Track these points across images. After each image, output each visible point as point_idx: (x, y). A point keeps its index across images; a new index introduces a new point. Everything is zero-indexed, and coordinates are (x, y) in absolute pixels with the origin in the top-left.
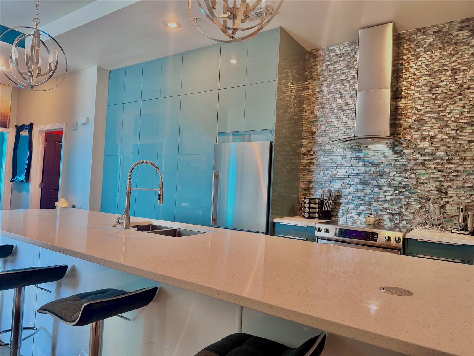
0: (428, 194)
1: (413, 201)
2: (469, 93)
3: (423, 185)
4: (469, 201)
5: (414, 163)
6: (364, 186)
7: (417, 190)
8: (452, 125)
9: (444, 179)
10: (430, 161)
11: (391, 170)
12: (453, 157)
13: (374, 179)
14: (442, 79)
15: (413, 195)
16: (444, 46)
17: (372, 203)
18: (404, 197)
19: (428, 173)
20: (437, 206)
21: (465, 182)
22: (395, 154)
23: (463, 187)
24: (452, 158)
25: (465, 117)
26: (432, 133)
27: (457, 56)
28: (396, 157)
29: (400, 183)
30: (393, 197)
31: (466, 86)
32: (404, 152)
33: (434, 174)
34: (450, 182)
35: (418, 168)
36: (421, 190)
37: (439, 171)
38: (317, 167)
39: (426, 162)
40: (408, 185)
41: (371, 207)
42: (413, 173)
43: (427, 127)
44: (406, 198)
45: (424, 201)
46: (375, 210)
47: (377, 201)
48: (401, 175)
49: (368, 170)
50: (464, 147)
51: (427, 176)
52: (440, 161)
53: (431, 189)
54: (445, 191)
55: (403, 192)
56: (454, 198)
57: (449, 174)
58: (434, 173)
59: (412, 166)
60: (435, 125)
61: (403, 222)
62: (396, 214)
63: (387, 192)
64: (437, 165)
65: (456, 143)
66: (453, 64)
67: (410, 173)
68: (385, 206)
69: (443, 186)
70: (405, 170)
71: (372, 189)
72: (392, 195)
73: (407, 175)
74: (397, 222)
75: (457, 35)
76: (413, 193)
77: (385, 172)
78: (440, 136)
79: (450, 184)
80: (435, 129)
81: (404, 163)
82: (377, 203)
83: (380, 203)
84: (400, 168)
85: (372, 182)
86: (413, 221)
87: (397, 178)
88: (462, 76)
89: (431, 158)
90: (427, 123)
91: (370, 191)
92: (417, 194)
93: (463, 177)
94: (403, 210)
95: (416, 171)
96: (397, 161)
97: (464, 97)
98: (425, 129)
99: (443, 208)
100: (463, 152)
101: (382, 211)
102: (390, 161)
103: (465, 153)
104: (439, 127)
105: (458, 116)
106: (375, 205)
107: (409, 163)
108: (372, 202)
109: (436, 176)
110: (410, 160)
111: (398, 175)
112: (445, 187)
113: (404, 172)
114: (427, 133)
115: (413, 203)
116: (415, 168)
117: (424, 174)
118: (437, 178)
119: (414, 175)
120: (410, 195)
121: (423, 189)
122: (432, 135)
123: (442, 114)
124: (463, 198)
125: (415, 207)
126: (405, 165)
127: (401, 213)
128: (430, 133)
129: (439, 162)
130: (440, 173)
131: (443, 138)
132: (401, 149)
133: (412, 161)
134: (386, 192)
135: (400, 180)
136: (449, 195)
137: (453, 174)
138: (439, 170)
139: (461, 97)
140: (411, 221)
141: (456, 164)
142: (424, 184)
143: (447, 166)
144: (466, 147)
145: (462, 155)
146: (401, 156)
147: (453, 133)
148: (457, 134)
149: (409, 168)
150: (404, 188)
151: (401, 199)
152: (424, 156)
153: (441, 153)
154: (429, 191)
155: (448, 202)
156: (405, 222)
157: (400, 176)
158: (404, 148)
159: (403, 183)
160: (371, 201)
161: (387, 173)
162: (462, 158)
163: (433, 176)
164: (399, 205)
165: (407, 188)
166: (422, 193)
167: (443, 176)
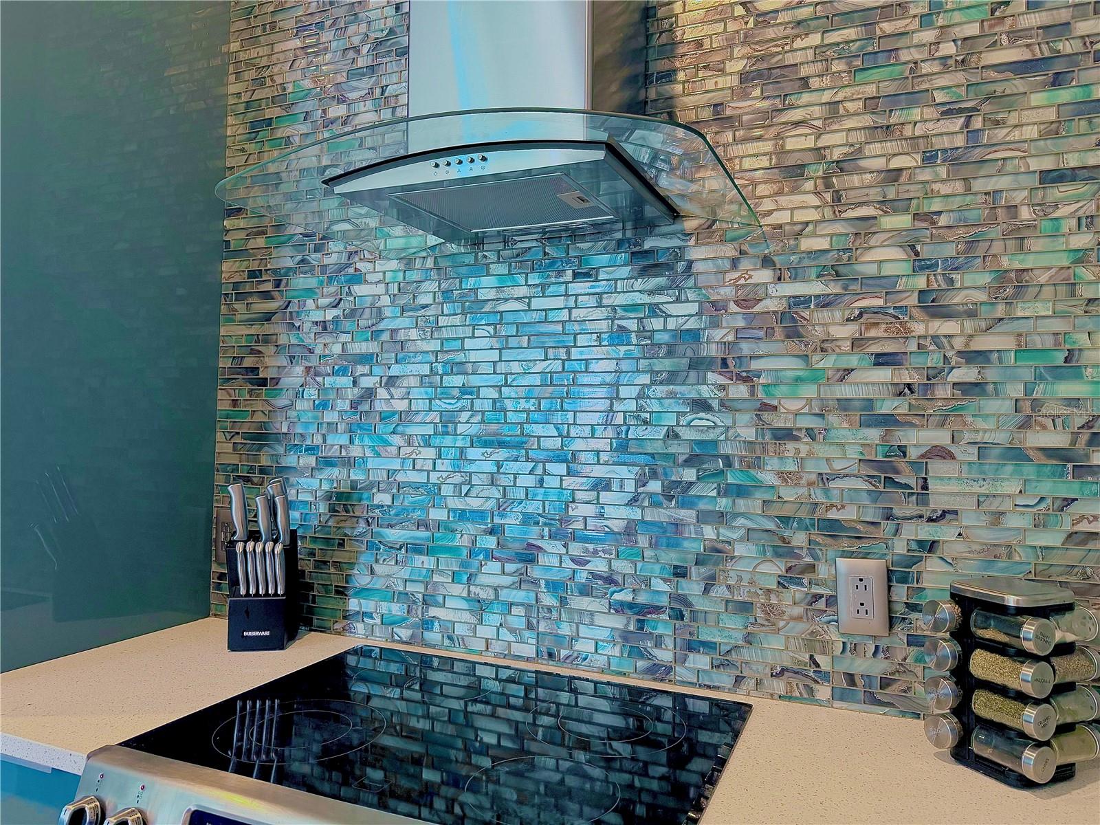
0: (821, 498)
1: (741, 540)
3: (790, 446)
4: (1052, 539)
5: (741, 323)
6: (502, 454)
7: (760, 475)
8: (945, 85)
9: (904, 410)
10: (826, 303)
11: (625, 365)
12: (956, 276)
13: (545, 418)
15: (742, 505)
17: (539, 548)
18: (693, 513)
19: (815, 377)
20: (872, 567)
21: (1025, 425)
22: (645, 272)
23: (1016, 454)
24: (952, 281)
26: (836, 142)
28: (651, 293)
29: (672, 435)
30: (636, 514)
32: (690, 263)
33: (852, 377)
34: (942, 425)
35: (763, 348)
36: (782, 475)
37: (877, 364)
38: (292, 358)
39: (806, 314)
40: (715, 443)
41: (535, 572)
42: (739, 377)
43: (808, 105)
44: (703, 517)
46: (553, 586)
47: (563, 535)
48: (678, 388)
49: (517, 368)
50: (1012, 209)
51: (810, 391)
52: (880, 302)
53: (838, 466)
54: (912, 482)
55: (691, 484)
56: (967, 520)
57: (934, 375)
58: (849, 371)
59: (731, 338)
60: (847, 92)
61: (691, 656)
62: (657, 609)
63: (607, 488)
64: (869, 327)
65: (968, 188)
67: (722, 380)
68: (600, 566)
69: (903, 450)
70: (698, 364)
71: (539, 471)
72: (634, 501)
73: (706, 392)
74: (665, 656)
76: (741, 491)
78: (877, 156)
79: (942, 437)
80: (849, 115)
81: (692, 324)
83: (576, 549)
84: (670, 354)
85: (538, 430)
86: (747, 654)
87: (655, 407)
89: (835, 288)
90: (804, 83)
91: (529, 481)
92: (760, 495)
93: (1017, 390)
94: (692, 588)
95: (755, 365)
96: (654, 310)
98: (797, 124)
99: (904, 579)
100: (1011, 244)
101: (585, 591)
102: (620, 312)
103: (1021, 248)
104: (871, 104)
105: (973, 30)
106: (555, 558)
107: (715, 324)
108: (539, 543)
109: (863, 393)
110: (719, 306)
111: (660, 390)
112: (913, 454)
113: (693, 374)
114: (810, 143)
115: (740, 550)
116: (746, 348)
117: (798, 380)
118: (870, 403)
119: (740, 391)
120: (723, 503)
121: (791, 467)
122: (837, 154)
123: (887, 27)
124: (1015, 521)
125: (753, 572)
126: (696, 335)
127: (680, 610)
128: (826, 140)
129: (876, 311)
130: (884, 374)
131: (896, 163)
132: (675, 242)
133: (733, 308)
134: (602, 485)
135: (671, 420)
136: (938, 503)
137: (958, 375)
138: (878, 355)
140: (734, 656)
141: (972, 314)
142: (797, 439)
143: (919, 328)
144: (1025, 213)
145: (1005, 262)
146: (674, 285)
147: (950, 134)
148: (973, 135)
149: (713, 351)
150: (691, 461)
151: (677, 526)
152: (796, 274)
153: (884, 257)
155: (931, 547)
156: (700, 661)
157: (672, 395)
158: (689, 235)
159: (689, 435)
160: (533, 533)
162: (1002, 276)
163: (845, 391)
164: (672, 558)
165: (710, 465)
166: (788, 493)
167: (899, 390)
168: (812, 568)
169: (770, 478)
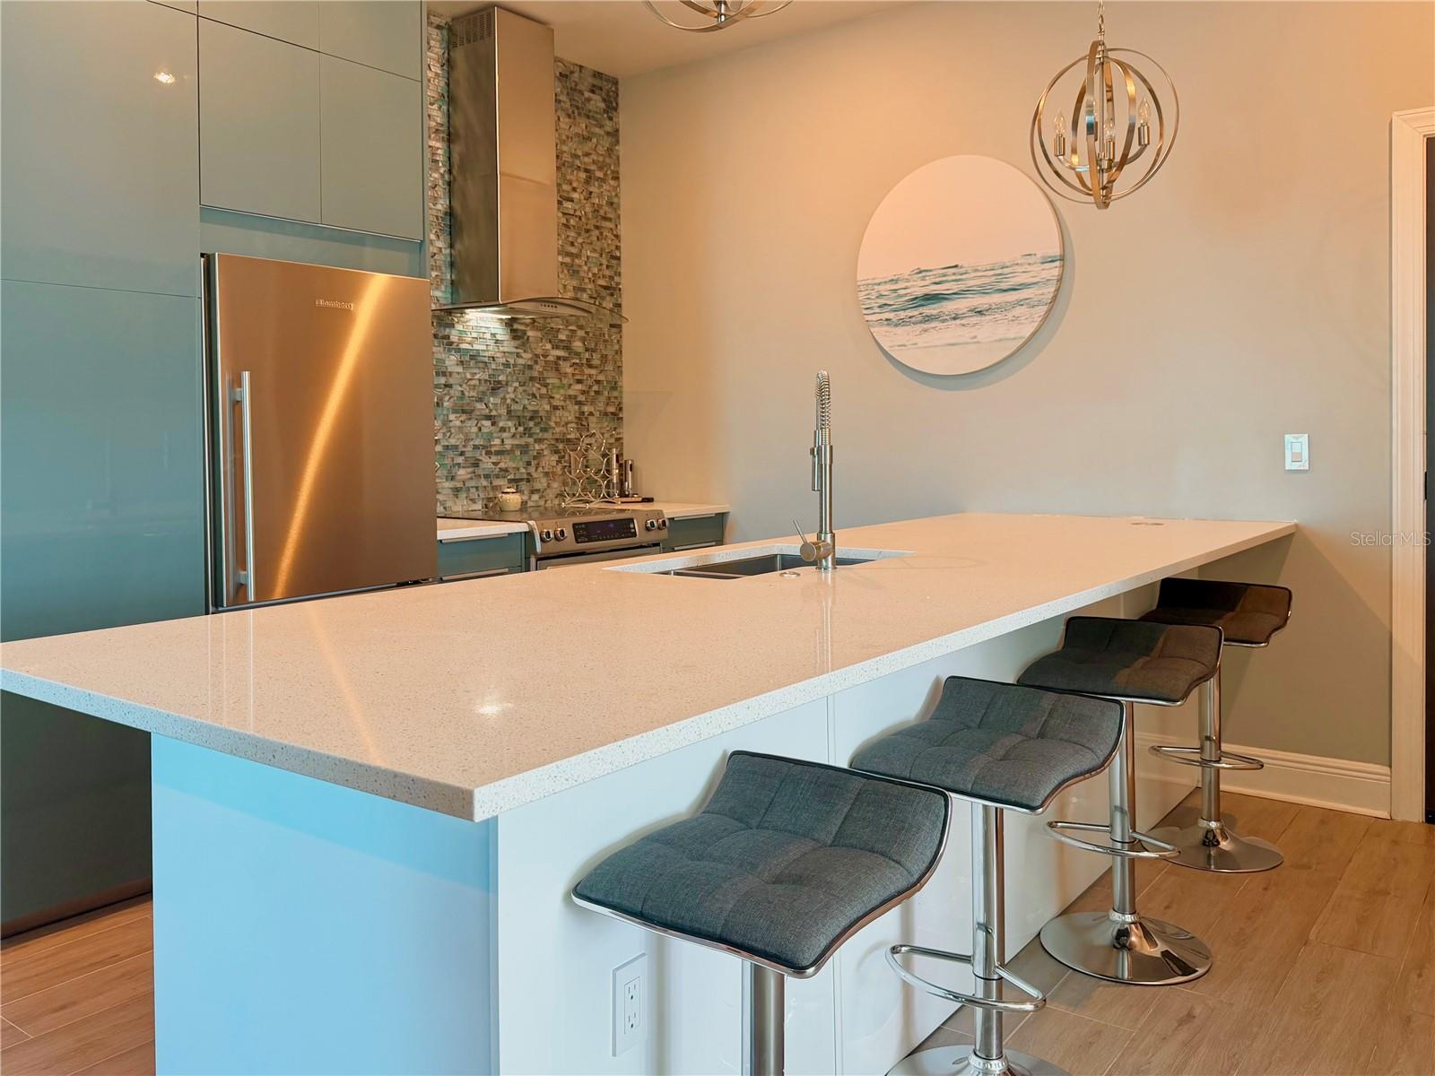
0: (565, 431)
1: (546, 448)
2: (606, 228)
3: (558, 412)
5: (543, 364)
6: (464, 417)
7: (550, 423)
9: (584, 399)
10: (565, 359)
11: (509, 378)
13: (480, 400)
14: (575, 185)
15: (546, 435)
16: (573, 112)
17: (480, 460)
19: (562, 387)
21: (607, 404)
22: (514, 339)
24: (592, 356)
25: (604, 276)
27: (590, 144)
28: (517, 348)
29: (525, 408)
30: (515, 441)
31: (602, 213)
33: (572, 387)
34: (591, 404)
35: (550, 374)
36: (556, 423)
37: (577, 383)
39: (560, 363)
40: (538, 411)
41: (479, 471)
42: (544, 385)
44: (536, 441)
45: (561, 446)
46: (487, 477)
47: (489, 453)
48: (526, 389)
49: (469, 376)
51: (562, 391)
52: (578, 361)
53: (569, 419)
55: (531, 428)
57: (589, 388)
58: (571, 385)
59: (541, 370)
62: (522, 480)
63: (505, 431)
64: (575, 369)
66: (586, 159)
67: (538, 386)
68: (502, 465)
69: (583, 412)
70: (531, 379)
71: (479, 425)
72: (513, 436)
73: (534, 390)
75: (589, 100)
76: (545, 430)
77: (499, 382)
79: (592, 409)
81: (529, 363)
82: (490, 458)
83: (494, 459)
84: (523, 374)
85: (478, 405)
87: (520, 396)
88: (597, 190)
89: (567, 355)
91: (475, 429)
92: (551, 431)
94: (532, 470)
95: (548, 381)
96: (517, 355)
97: (601, 234)
99: (585, 457)
100: (604, 346)
101: (497, 477)
102: (506, 354)
103: (606, 348)
106: (487, 463)
107: (536, 362)
108: (480, 458)
109: (574, 393)
110: (537, 356)
111: (521, 389)
112: (586, 414)
113: (531, 383)
115: (545, 452)
116: (545, 374)
117: (559, 387)
118: (576, 397)
119: (544, 391)
120: (541, 435)
121: (558, 420)
123: (577, 261)
125: (549, 460)
126: (530, 367)
129: (576, 364)
130: (579, 387)
133: (541, 358)
134: (503, 430)
135: (525, 402)
136: (591, 430)
137: (594, 388)
138: (578, 380)
139: (597, 232)
141: (596, 367)
142: (559, 409)
143: (586, 371)
145: (603, 351)
146: (523, 344)
149: (536, 374)
150: (532, 418)
151: (527, 445)
152: (557, 348)
153: (578, 345)
154: (567, 423)
156: (535, 497)
157: (525, 391)
158: (527, 325)
159: (530, 408)
160: (477, 454)
161: (504, 383)
163: (571, 392)
164: (526, 458)
165: (537, 420)
166: (558, 430)
167: (583, 392)
168: (564, 457)
169: (553, 424)
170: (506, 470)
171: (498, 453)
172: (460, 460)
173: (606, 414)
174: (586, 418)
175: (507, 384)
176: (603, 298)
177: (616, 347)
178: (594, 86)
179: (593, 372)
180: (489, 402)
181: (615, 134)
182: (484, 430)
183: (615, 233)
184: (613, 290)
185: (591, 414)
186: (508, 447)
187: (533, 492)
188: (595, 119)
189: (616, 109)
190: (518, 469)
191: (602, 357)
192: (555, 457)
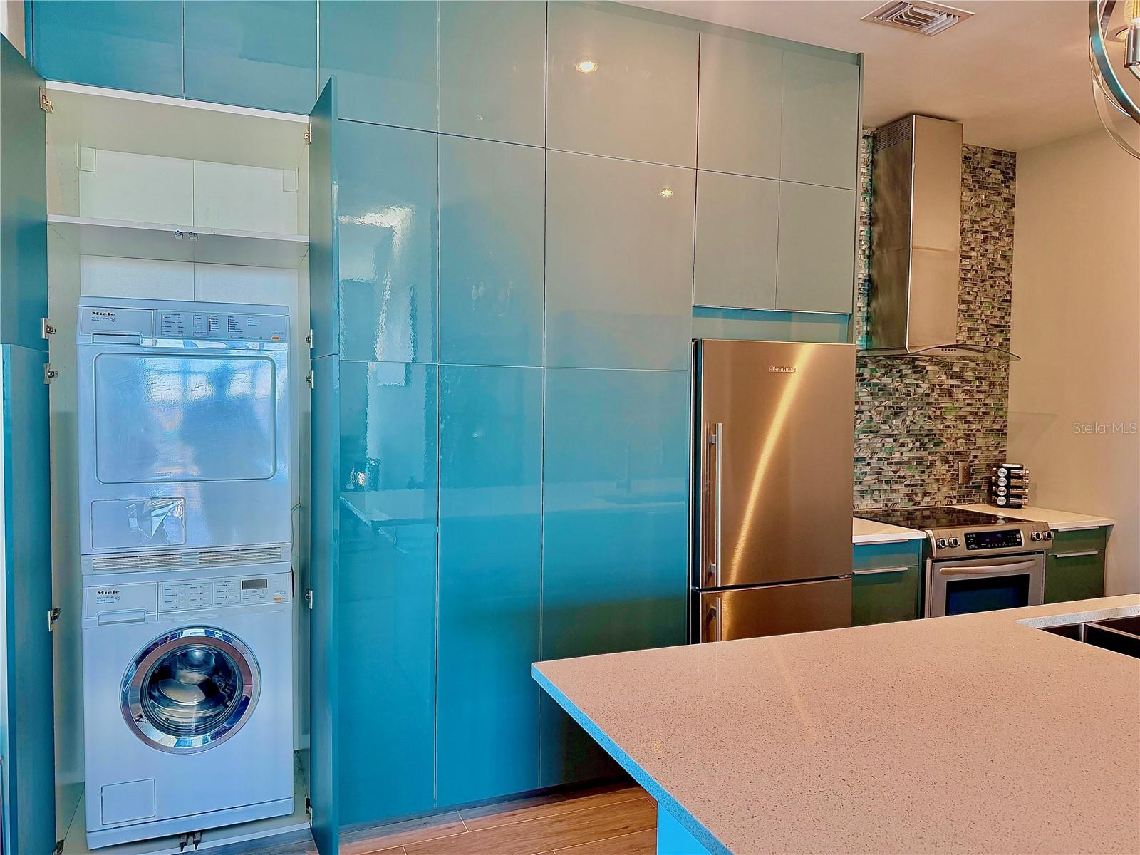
0: (955, 445)
1: (938, 460)
2: (999, 277)
3: (949, 430)
4: (996, 453)
5: (939, 392)
6: (871, 436)
8: (982, 327)
9: (972, 419)
10: (958, 386)
11: (910, 404)
12: (983, 382)
13: (885, 422)
14: (973, 245)
15: (938, 449)
16: (975, 186)
18: (927, 452)
19: (955, 409)
22: (916, 372)
25: (995, 317)
27: (988, 210)
28: (917, 380)
29: (922, 427)
30: (912, 454)
31: (996, 265)
34: (979, 423)
35: (944, 400)
36: (947, 439)
37: (967, 406)
39: (953, 390)
40: (932, 430)
41: (881, 478)
42: (938, 409)
44: (930, 454)
45: (951, 458)
46: (887, 482)
47: (890, 464)
49: (877, 404)
51: (954, 413)
52: (969, 388)
53: (959, 435)
54: (973, 439)
55: (926, 443)
56: (983, 449)
58: (962, 407)
59: (936, 396)
62: (916, 485)
64: (966, 394)
66: (984, 223)
67: (934, 410)
68: (901, 473)
69: (972, 430)
70: (928, 404)
71: (883, 442)
72: (911, 450)
73: (930, 413)
74: (918, 499)
75: (989, 174)
76: (938, 445)
77: (901, 408)
79: (979, 427)
81: (927, 392)
82: (891, 467)
83: (894, 468)
84: (922, 400)
85: (883, 427)
87: (918, 418)
88: (992, 247)
89: (959, 383)
91: (879, 445)
92: (943, 445)
94: (925, 477)
95: (942, 405)
96: (918, 386)
97: (995, 282)
101: (896, 482)
105: (988, 313)
106: (888, 472)
107: (933, 391)
108: (883, 467)
109: (964, 414)
110: (934, 385)
111: (919, 413)
113: (927, 408)
115: (937, 463)
116: (940, 400)
117: (951, 410)
118: (965, 417)
119: (938, 413)
120: (934, 449)
121: (949, 436)
123: (972, 307)
124: (991, 449)
125: (940, 469)
126: (928, 395)
127: (922, 483)
129: (967, 390)
130: (969, 409)
133: (937, 387)
134: (902, 445)
135: (922, 423)
136: (978, 445)
137: (982, 409)
138: (967, 403)
139: (991, 281)
141: (985, 392)
142: (951, 428)
143: (976, 396)
144: (995, 367)
146: (923, 377)
149: (932, 400)
150: (927, 436)
151: (923, 457)
153: (969, 375)
154: (957, 439)
155: (975, 457)
156: (927, 499)
157: (922, 414)
159: (926, 427)
160: (881, 464)
161: (905, 408)
163: (961, 414)
164: (920, 468)
165: (931, 437)
166: (948, 444)
167: (971, 413)
168: (953, 466)
169: (945, 440)
170: (904, 477)
171: (898, 463)
172: (867, 469)
173: (992, 431)
174: (974, 435)
175: (907, 409)
176: (993, 335)
177: (1004, 375)
178: (994, 162)
179: (982, 396)
180: (892, 423)
181: (1011, 200)
182: (888, 446)
183: (1007, 280)
184: (1003, 327)
185: (978, 431)
186: (906, 459)
187: (925, 495)
188: (993, 189)
189: (1012, 178)
190: (914, 476)
191: (991, 383)
192: (946, 467)
